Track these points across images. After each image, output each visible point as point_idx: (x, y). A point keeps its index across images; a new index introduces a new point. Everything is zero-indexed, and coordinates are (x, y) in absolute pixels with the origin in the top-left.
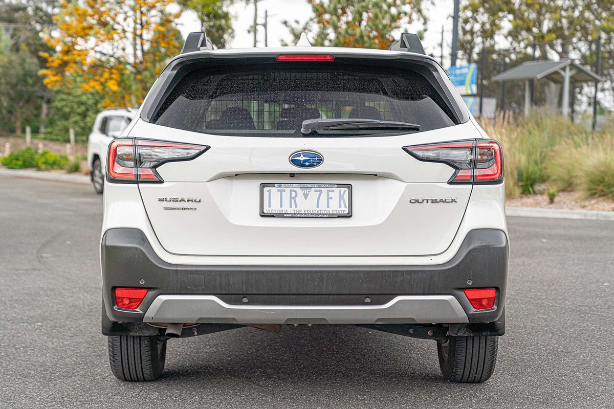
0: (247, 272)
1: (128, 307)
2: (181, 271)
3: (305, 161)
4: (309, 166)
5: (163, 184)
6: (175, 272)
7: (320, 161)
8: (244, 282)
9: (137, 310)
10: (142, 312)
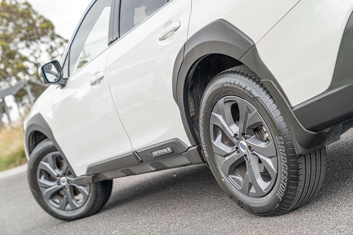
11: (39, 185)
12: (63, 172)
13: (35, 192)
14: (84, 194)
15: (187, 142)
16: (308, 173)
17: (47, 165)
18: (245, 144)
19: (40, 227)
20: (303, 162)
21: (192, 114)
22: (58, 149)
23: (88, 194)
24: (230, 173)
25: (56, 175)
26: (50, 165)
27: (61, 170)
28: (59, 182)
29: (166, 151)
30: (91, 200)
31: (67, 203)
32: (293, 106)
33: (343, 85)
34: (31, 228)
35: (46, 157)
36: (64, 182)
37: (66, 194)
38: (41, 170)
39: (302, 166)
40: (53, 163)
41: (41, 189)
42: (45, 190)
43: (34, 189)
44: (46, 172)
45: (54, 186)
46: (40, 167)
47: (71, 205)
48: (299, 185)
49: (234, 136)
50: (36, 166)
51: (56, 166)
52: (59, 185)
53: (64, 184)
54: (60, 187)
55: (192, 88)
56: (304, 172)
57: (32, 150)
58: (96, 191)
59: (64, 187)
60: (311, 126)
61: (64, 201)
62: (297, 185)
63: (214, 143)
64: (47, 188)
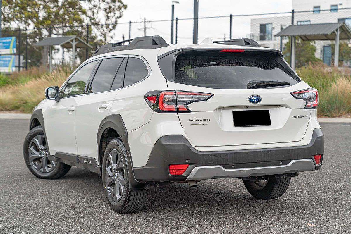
0: (235, 153)
1: (175, 174)
2: (206, 154)
3: (255, 100)
4: (257, 102)
5: (191, 113)
6: (203, 155)
7: (260, 100)
8: (233, 158)
9: (183, 175)
10: (186, 176)
11: (29, 151)
12: (45, 148)
13: (25, 154)
14: (53, 165)
15: (98, 163)
16: (135, 198)
17: (37, 141)
18: (117, 175)
19: (23, 175)
20: (134, 193)
21: (103, 150)
22: (44, 134)
23: (55, 166)
24: (109, 186)
25: (40, 148)
26: (39, 142)
27: (44, 146)
28: (40, 153)
29: (89, 162)
30: (55, 171)
31: (42, 167)
32: (134, 167)
33: (149, 167)
34: (17, 174)
35: (38, 137)
36: (43, 154)
37: (43, 162)
38: (33, 142)
39: (133, 194)
40: (41, 141)
41: (30, 154)
42: (31, 155)
43: (25, 152)
44: (35, 144)
45: (37, 154)
46: (32, 141)
47: (43, 170)
48: (130, 202)
49: (114, 169)
50: (30, 139)
51: (42, 143)
52: (40, 155)
53: (43, 155)
54: (40, 156)
55: (107, 137)
56: (133, 198)
57: (33, 128)
58: (60, 167)
59: (43, 157)
60: (138, 178)
61: (40, 165)
62: (128, 202)
63: (107, 169)
64: (33, 154)
